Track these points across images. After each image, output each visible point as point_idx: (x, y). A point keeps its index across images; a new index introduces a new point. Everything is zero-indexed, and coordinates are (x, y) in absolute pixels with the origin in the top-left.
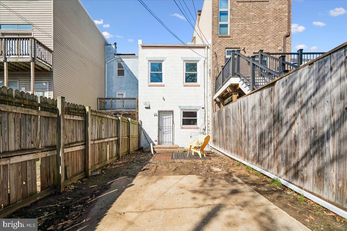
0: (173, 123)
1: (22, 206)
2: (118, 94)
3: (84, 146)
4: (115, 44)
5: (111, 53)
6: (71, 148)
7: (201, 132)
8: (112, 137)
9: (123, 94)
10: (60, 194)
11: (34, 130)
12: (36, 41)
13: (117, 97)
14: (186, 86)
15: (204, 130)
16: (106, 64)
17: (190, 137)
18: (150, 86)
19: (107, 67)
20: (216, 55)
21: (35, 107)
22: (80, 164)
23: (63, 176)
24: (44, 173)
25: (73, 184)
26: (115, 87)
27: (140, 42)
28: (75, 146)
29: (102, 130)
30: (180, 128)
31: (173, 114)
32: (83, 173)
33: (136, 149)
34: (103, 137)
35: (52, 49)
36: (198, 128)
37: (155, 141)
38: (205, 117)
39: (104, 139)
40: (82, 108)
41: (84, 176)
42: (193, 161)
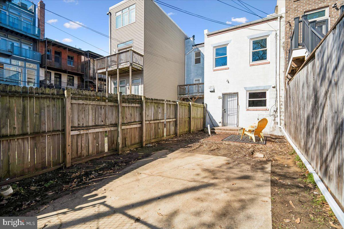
0: (238, 104)
1: (95, 158)
2: (195, 80)
3: (140, 125)
4: (194, 37)
5: (190, 46)
6: (129, 126)
7: (272, 114)
8: (170, 119)
9: (199, 80)
10: (118, 155)
11: (103, 114)
12: (133, 51)
13: (194, 83)
14: (253, 65)
15: (276, 111)
16: (186, 56)
17: (257, 119)
18: (214, 71)
19: (187, 58)
20: (290, 24)
21: (105, 100)
22: (137, 137)
23: (121, 144)
24: (110, 141)
25: (130, 150)
26: (192, 74)
27: (206, 32)
28: (132, 125)
29: (159, 113)
30: (246, 110)
31: (238, 96)
32: (140, 144)
33: (200, 130)
34: (160, 119)
35: (143, 55)
36: (268, 109)
37: (219, 123)
38: (277, 97)
39: (161, 120)
40: (139, 98)
41: (140, 146)
42: (242, 144)
